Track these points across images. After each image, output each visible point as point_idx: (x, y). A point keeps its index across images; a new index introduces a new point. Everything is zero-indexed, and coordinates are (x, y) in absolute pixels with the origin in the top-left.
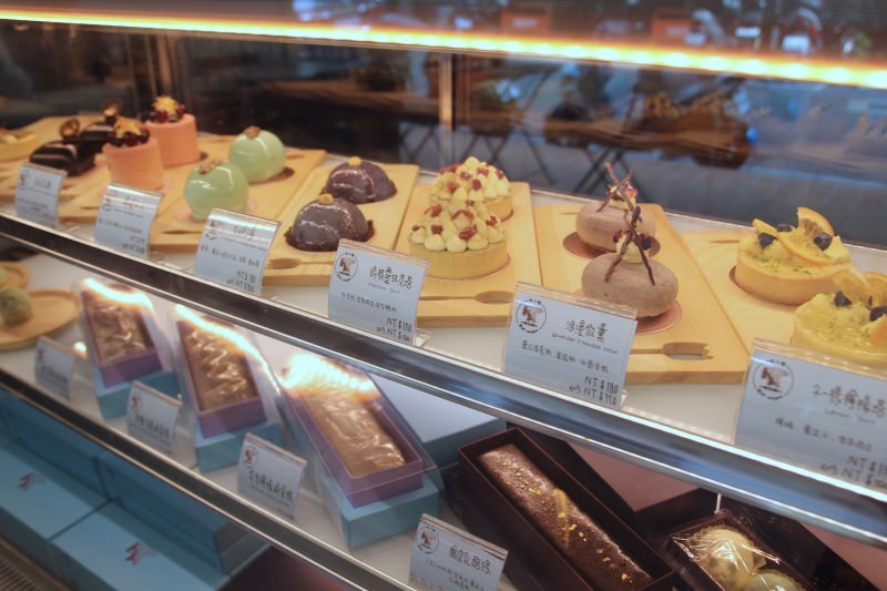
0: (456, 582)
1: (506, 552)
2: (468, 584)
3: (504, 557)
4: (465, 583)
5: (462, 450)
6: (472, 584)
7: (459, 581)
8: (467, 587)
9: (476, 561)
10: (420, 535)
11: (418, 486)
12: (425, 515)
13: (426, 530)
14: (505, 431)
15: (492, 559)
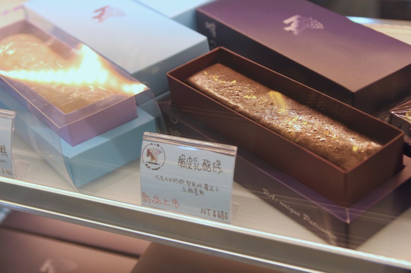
0: (190, 190)
1: (235, 148)
2: (203, 189)
3: (235, 153)
4: (198, 189)
5: (170, 74)
6: (206, 187)
7: (193, 188)
8: (201, 192)
9: (206, 164)
10: (145, 153)
11: (134, 117)
12: (146, 133)
13: (150, 147)
14: (209, 52)
15: (223, 158)
